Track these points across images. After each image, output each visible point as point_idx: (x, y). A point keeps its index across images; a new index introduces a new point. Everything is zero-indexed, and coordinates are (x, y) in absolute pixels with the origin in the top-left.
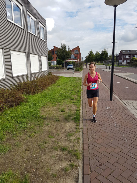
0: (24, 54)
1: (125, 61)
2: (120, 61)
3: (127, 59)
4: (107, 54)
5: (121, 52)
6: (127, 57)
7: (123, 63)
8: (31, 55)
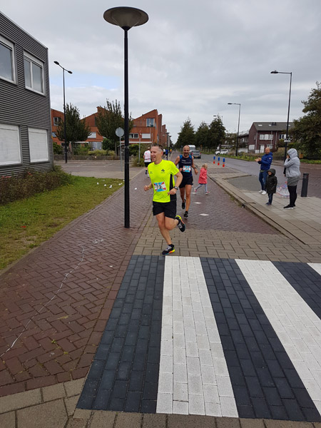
1: (262, 148)
3: (266, 143)
4: (224, 129)
6: (267, 137)
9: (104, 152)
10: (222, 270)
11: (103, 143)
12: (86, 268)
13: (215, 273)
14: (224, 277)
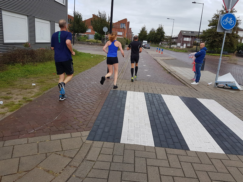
0: (26, 17)
1: (185, 45)
2: (179, 44)
3: (187, 42)
4: (164, 33)
5: (181, 32)
6: (187, 39)
7: (181, 47)
8: (36, 19)
9: (95, 41)
10: (154, 98)
11: (95, 36)
12: (88, 93)
13: (151, 99)
14: (155, 100)
